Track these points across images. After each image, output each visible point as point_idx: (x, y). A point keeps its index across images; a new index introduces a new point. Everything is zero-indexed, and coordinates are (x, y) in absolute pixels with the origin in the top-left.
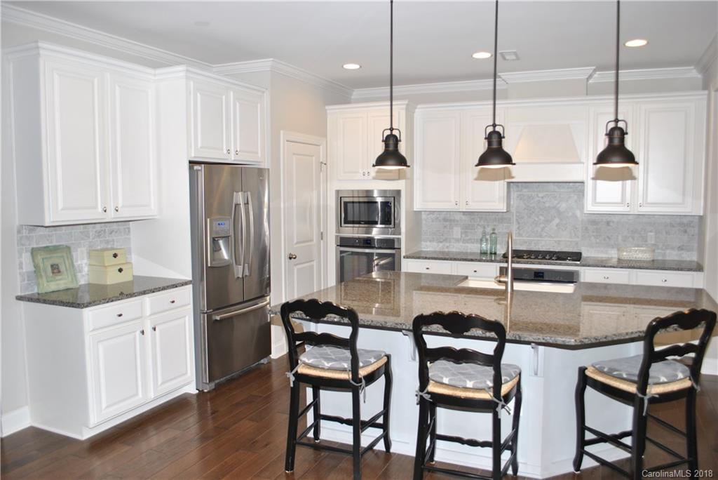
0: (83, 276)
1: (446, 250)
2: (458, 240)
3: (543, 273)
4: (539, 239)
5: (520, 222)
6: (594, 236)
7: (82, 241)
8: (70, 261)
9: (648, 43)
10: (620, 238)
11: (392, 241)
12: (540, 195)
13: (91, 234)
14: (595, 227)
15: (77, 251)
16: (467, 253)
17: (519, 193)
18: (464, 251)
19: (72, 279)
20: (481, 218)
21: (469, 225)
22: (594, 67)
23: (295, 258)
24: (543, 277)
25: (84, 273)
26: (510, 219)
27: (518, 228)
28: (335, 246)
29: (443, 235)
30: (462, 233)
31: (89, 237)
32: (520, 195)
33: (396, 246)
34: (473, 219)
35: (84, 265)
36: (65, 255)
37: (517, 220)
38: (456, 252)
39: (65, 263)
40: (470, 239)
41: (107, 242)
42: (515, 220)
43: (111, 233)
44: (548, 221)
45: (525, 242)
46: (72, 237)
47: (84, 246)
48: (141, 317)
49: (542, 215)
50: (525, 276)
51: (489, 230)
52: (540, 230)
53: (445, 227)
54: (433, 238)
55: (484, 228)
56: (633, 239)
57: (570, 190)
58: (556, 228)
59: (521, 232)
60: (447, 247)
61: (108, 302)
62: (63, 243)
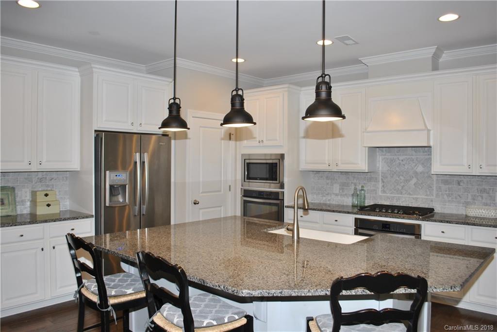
0: (26, 208)
1: (328, 202)
2: (337, 195)
3: (389, 225)
4: (400, 196)
5: (385, 181)
6: (446, 194)
7: (26, 185)
8: (13, 197)
9: (459, 17)
10: (470, 197)
11: (277, 194)
12: (401, 158)
13: (34, 179)
14: (447, 186)
15: (22, 191)
16: (343, 206)
17: (384, 157)
18: (341, 204)
19: (12, 209)
20: (354, 177)
21: (345, 183)
22: (436, 47)
23: (198, 204)
24: (389, 228)
25: (26, 206)
26: (376, 178)
27: (383, 186)
28: (241, 196)
29: (325, 190)
30: (340, 189)
31: (32, 182)
32: (385, 158)
33: (280, 198)
34: (348, 178)
35: (27, 200)
36: (9, 193)
37: (382, 179)
38: (335, 205)
39: (9, 198)
40: (346, 194)
41: (48, 186)
42: (380, 179)
43: (51, 180)
44: (407, 181)
45: (388, 198)
46: (18, 181)
47: (27, 188)
48: (43, 239)
49: (402, 176)
50: (375, 227)
51: (359, 187)
52: (400, 188)
53: (327, 184)
54: (319, 193)
55: (356, 185)
56: (482, 197)
57: (425, 153)
58: (414, 186)
59: (385, 189)
60: (329, 200)
61: (11, 226)
62: (10, 185)
